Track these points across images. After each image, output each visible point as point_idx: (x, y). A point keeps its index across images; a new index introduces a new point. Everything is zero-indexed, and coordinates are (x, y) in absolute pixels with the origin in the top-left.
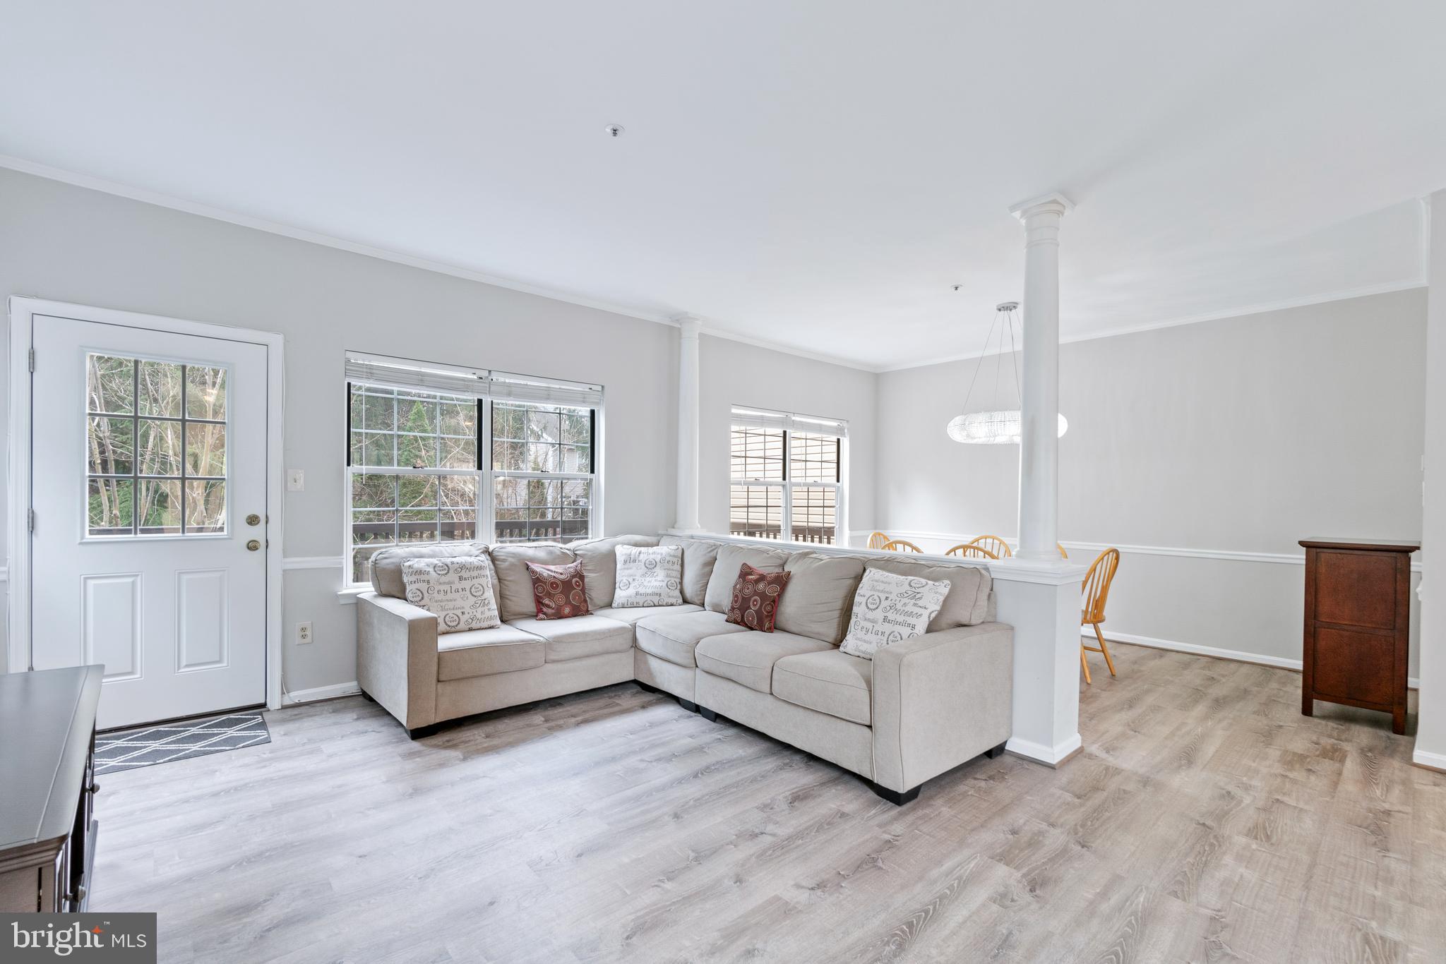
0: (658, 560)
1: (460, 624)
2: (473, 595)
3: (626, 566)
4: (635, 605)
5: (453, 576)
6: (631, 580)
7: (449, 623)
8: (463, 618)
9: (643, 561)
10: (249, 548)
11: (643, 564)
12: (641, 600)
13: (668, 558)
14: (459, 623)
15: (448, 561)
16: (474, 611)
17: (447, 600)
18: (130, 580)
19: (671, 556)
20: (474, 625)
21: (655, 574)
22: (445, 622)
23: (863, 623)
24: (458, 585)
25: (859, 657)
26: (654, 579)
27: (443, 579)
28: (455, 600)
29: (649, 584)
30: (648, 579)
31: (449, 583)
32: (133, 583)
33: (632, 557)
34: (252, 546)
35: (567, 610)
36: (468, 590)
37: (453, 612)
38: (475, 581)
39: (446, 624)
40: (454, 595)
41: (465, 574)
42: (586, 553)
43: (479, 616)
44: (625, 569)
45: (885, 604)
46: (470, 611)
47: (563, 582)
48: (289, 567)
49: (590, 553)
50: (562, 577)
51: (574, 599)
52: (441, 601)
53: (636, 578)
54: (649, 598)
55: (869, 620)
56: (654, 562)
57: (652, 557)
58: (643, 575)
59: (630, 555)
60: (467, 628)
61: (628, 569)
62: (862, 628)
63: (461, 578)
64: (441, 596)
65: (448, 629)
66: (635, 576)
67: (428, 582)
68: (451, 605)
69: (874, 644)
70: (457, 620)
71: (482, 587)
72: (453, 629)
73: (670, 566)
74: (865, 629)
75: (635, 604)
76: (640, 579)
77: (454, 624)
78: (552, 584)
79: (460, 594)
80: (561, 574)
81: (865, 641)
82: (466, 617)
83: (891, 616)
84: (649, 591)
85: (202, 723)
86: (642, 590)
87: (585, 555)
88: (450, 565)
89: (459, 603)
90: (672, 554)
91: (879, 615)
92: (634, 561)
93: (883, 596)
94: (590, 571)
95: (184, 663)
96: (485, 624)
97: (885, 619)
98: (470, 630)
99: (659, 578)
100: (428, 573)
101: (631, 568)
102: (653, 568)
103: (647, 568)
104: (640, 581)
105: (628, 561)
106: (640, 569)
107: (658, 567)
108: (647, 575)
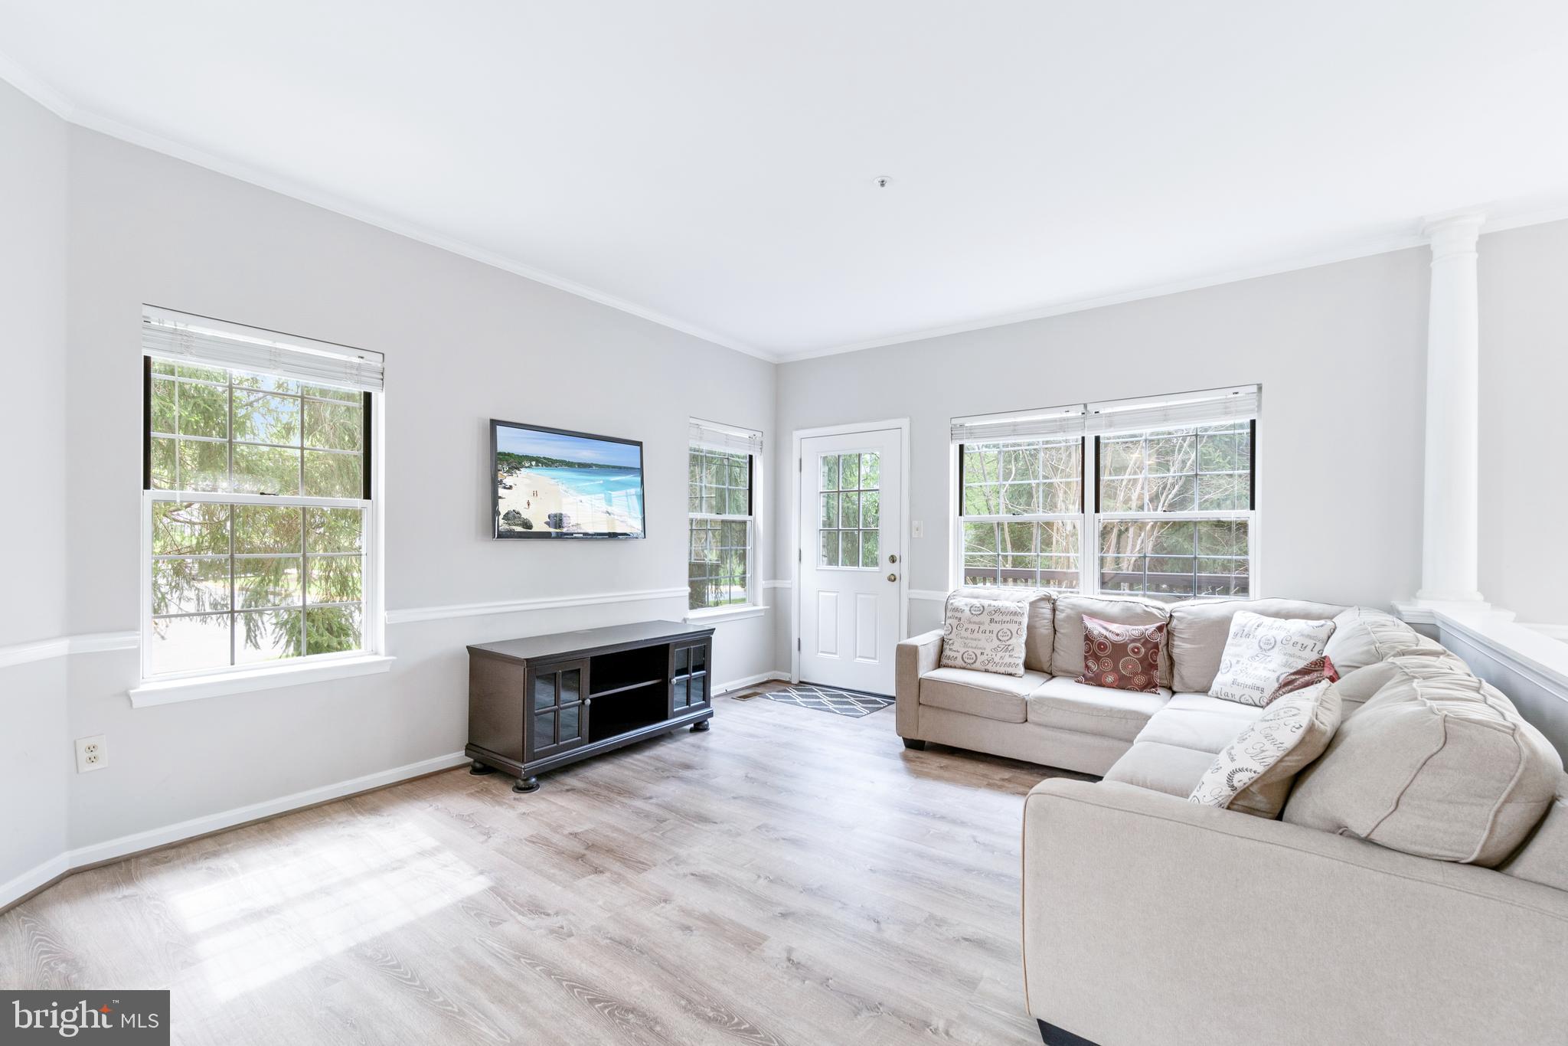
0: (1279, 639)
1: (976, 664)
2: (998, 639)
3: (1235, 642)
4: (1230, 698)
5: (985, 618)
6: (1234, 661)
7: (966, 660)
8: (981, 659)
9: (1259, 637)
10: (890, 580)
11: (1258, 642)
12: (1237, 693)
13: (1295, 639)
14: (975, 662)
15: (986, 603)
16: (994, 654)
17: (972, 639)
18: (835, 594)
19: (1302, 635)
20: (989, 667)
21: (1268, 659)
22: (962, 658)
24: (987, 627)
26: (1263, 665)
27: (976, 619)
28: (979, 640)
29: (1254, 672)
30: (1256, 664)
31: (980, 623)
32: (837, 596)
33: (1246, 629)
34: (892, 579)
35: (1110, 679)
36: (995, 633)
37: (974, 650)
38: (1005, 626)
39: (963, 660)
40: (980, 636)
41: (997, 617)
42: (1186, 615)
43: (997, 659)
44: (1233, 645)
46: (990, 653)
47: (1114, 645)
48: (913, 596)
49: (1190, 617)
50: (1116, 638)
51: (1125, 668)
52: (966, 638)
53: (1244, 660)
54: (1247, 691)
56: (1272, 641)
57: (1274, 632)
58: (1252, 658)
59: (1245, 626)
60: (983, 668)
61: (1236, 645)
63: (991, 621)
64: (968, 634)
65: (964, 665)
66: (1243, 656)
67: (960, 619)
68: (974, 643)
70: (974, 658)
71: (1011, 632)
72: (969, 666)
73: (1296, 650)
75: (1230, 695)
76: (1246, 662)
77: (971, 661)
78: (1100, 644)
79: (986, 635)
80: (1118, 635)
82: (984, 657)
84: (1249, 682)
85: (857, 697)
86: (1242, 679)
87: (1183, 618)
88: (986, 608)
89: (981, 644)
90: (1306, 632)
92: (1248, 636)
94: (1184, 640)
95: (858, 655)
96: (1002, 670)
98: (987, 671)
99: (1272, 666)
100: (962, 611)
101: (1240, 645)
102: (1269, 650)
103: (1261, 648)
104: (1245, 665)
105: (1239, 635)
106: (1252, 648)
107: (1276, 649)
108: (1257, 658)
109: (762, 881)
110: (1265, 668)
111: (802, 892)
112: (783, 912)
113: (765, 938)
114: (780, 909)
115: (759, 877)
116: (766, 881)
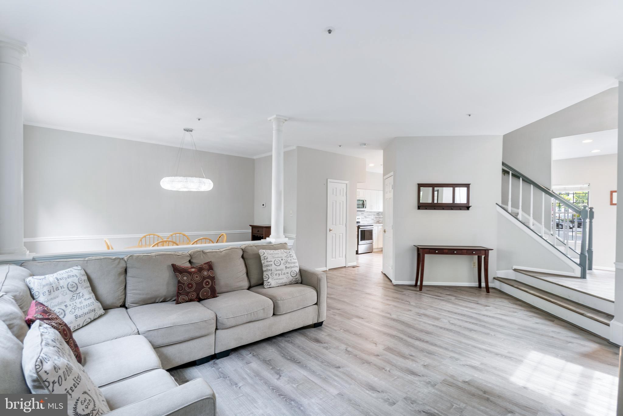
0: (77, 282)
3: (52, 296)
6: (63, 307)
9: (65, 286)
11: (66, 289)
12: (83, 320)
13: (83, 278)
19: (83, 275)
21: (81, 294)
23: (276, 272)
25: (278, 286)
26: (82, 299)
29: (82, 305)
30: (78, 301)
44: (52, 299)
45: (282, 262)
53: (68, 303)
55: (279, 270)
56: (74, 285)
58: (72, 299)
61: (55, 298)
62: (276, 274)
66: (65, 302)
69: (285, 279)
73: (86, 284)
74: (278, 274)
76: (71, 303)
81: (280, 279)
83: (288, 265)
84: (86, 310)
86: (79, 312)
91: (282, 267)
92: (57, 289)
93: (280, 259)
97: (286, 267)
99: (86, 297)
101: (57, 297)
102: (76, 290)
103: (72, 291)
104: (72, 305)
105: (52, 291)
106: (66, 294)
107: (79, 288)
108: (75, 298)
109: (388, 369)
110: (85, 299)
111: (371, 362)
112: (378, 357)
113: (384, 350)
114: (380, 358)
115: (389, 371)
116: (386, 369)
